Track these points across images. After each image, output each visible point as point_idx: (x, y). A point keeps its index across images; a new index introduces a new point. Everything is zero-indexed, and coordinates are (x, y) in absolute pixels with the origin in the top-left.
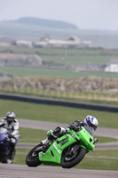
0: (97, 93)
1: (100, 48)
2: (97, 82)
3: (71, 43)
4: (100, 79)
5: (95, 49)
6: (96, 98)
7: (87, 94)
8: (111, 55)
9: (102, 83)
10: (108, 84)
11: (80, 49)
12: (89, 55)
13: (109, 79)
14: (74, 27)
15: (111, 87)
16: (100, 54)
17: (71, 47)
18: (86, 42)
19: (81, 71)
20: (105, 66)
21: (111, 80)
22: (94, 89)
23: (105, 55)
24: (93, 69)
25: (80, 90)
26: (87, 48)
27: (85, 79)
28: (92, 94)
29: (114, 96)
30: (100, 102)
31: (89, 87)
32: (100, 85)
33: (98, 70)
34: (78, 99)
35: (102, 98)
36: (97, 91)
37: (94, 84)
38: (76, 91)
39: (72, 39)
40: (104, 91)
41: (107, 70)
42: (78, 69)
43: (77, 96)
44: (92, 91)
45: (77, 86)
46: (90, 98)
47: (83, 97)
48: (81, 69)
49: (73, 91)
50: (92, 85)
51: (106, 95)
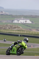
0: (10, 30)
1: (11, 15)
2: (10, 26)
3: (2, 13)
4: (11, 25)
5: (10, 15)
6: (10, 31)
7: (7, 30)
8: (15, 17)
9: (12, 27)
10: (14, 27)
11: (5, 15)
12: (8, 17)
13: (14, 25)
14: (3, 8)
15: (15, 28)
16: (11, 17)
17: (2, 15)
18: (7, 13)
19: (5, 23)
20: (13, 21)
21: (15, 26)
22: (9, 28)
23: (13, 17)
24: (9, 22)
25: (5, 29)
26: (7, 15)
27: (7, 25)
28: (9, 30)
29: (16, 31)
30: (11, 33)
31: (8, 28)
32: (11, 27)
33: (11, 22)
34: (4, 32)
35: (12, 32)
36: (10, 29)
37: (10, 27)
38: (3, 29)
39: (2, 12)
40: (13, 29)
41: (14, 22)
42: (4, 22)
43: (4, 31)
44: (9, 29)
45: (4, 27)
46: (8, 31)
47: (6, 31)
48: (5, 22)
49: (2, 29)
50: (9, 27)
51: (13, 30)
